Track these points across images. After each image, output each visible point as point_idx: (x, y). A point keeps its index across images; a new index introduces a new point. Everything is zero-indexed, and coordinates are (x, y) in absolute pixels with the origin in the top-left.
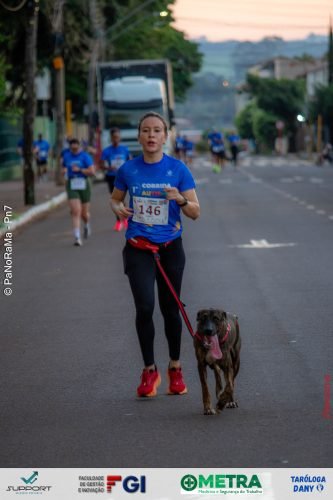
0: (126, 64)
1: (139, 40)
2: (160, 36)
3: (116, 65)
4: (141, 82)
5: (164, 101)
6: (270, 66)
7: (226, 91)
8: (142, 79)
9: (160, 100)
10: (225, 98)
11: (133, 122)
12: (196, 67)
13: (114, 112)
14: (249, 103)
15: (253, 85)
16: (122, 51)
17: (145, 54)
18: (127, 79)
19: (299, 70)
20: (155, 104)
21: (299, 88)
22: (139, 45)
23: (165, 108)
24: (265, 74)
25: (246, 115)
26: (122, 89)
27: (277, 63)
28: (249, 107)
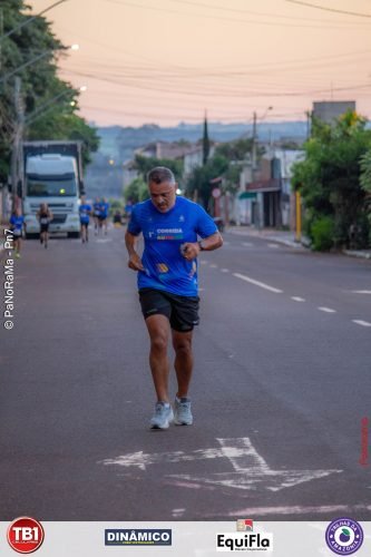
0: (45, 143)
1: (49, 124)
2: (67, 122)
3: (36, 144)
4: (57, 159)
5: (76, 174)
6: (152, 148)
7: (111, 168)
8: (59, 156)
9: (73, 174)
10: (111, 174)
11: (50, 191)
12: (95, 148)
13: (34, 183)
14: (136, 177)
15: (141, 164)
16: (36, 132)
17: (55, 136)
18: (45, 156)
19: (178, 152)
20: (68, 177)
21: (178, 167)
22: (49, 128)
23: (76, 180)
24: (148, 155)
25: (133, 188)
26: (42, 164)
27: (159, 145)
28: (136, 182)
